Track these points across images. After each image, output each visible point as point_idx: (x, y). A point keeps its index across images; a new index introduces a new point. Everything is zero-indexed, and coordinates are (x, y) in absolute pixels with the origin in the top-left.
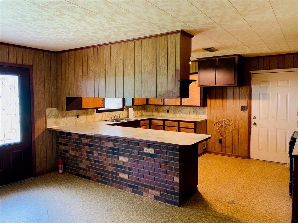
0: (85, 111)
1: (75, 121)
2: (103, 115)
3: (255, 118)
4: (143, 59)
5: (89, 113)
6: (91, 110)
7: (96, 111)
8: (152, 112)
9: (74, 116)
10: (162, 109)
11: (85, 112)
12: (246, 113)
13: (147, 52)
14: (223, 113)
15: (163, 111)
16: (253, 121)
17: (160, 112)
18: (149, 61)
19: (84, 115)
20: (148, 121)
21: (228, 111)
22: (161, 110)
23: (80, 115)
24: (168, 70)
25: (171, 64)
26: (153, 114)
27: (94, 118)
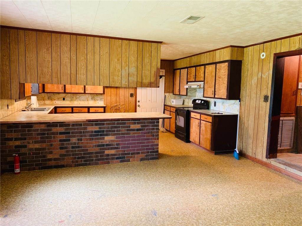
3: (139, 102)
4: (130, 56)
8: (44, 100)
12: (134, 98)
13: (134, 52)
14: (117, 99)
15: (58, 99)
16: (138, 104)
17: (55, 100)
18: (136, 59)
21: (121, 97)
24: (152, 67)
25: (154, 64)
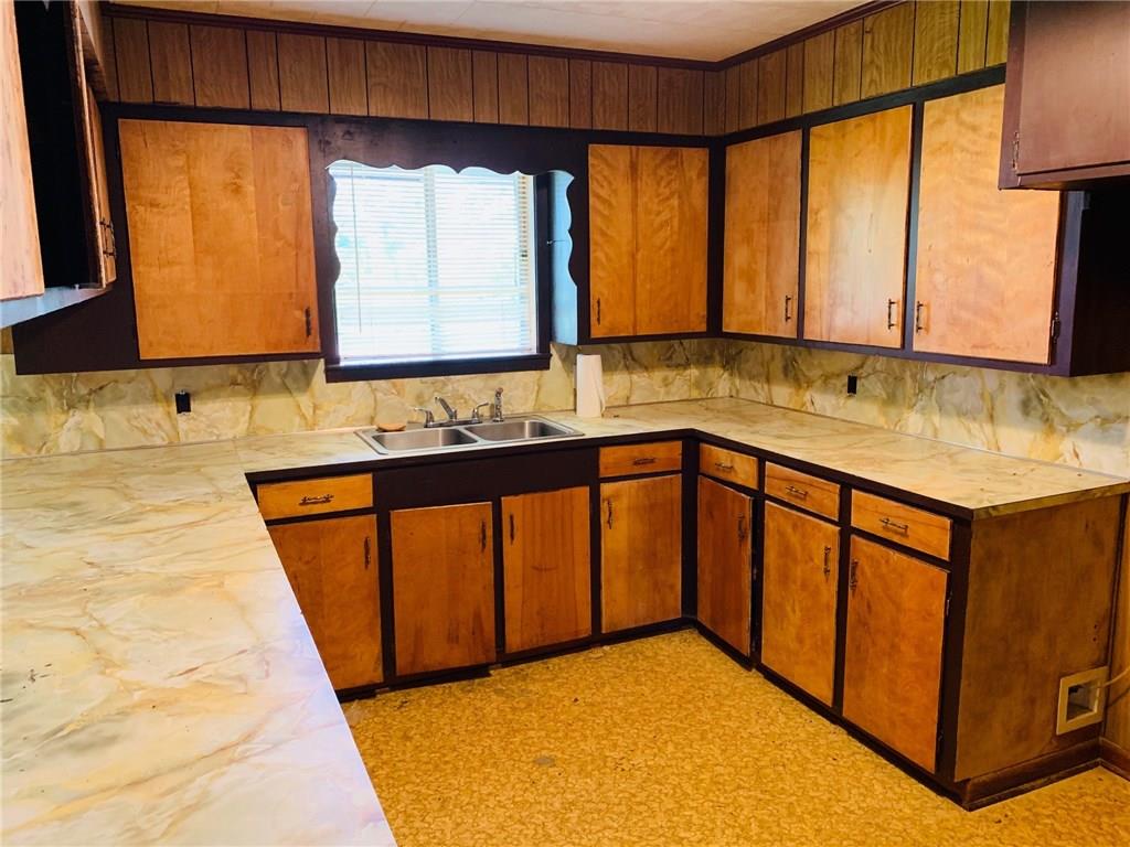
0: (240, 372)
1: (167, 425)
2: (379, 395)
5: (265, 384)
6: (284, 364)
7: (327, 371)
8: (768, 381)
9: (155, 398)
10: (821, 365)
11: (240, 378)
15: (826, 378)
17: (810, 384)
19: (234, 394)
20: (679, 444)
22: (815, 373)
23: (197, 393)
26: (770, 390)
27: (308, 412)
